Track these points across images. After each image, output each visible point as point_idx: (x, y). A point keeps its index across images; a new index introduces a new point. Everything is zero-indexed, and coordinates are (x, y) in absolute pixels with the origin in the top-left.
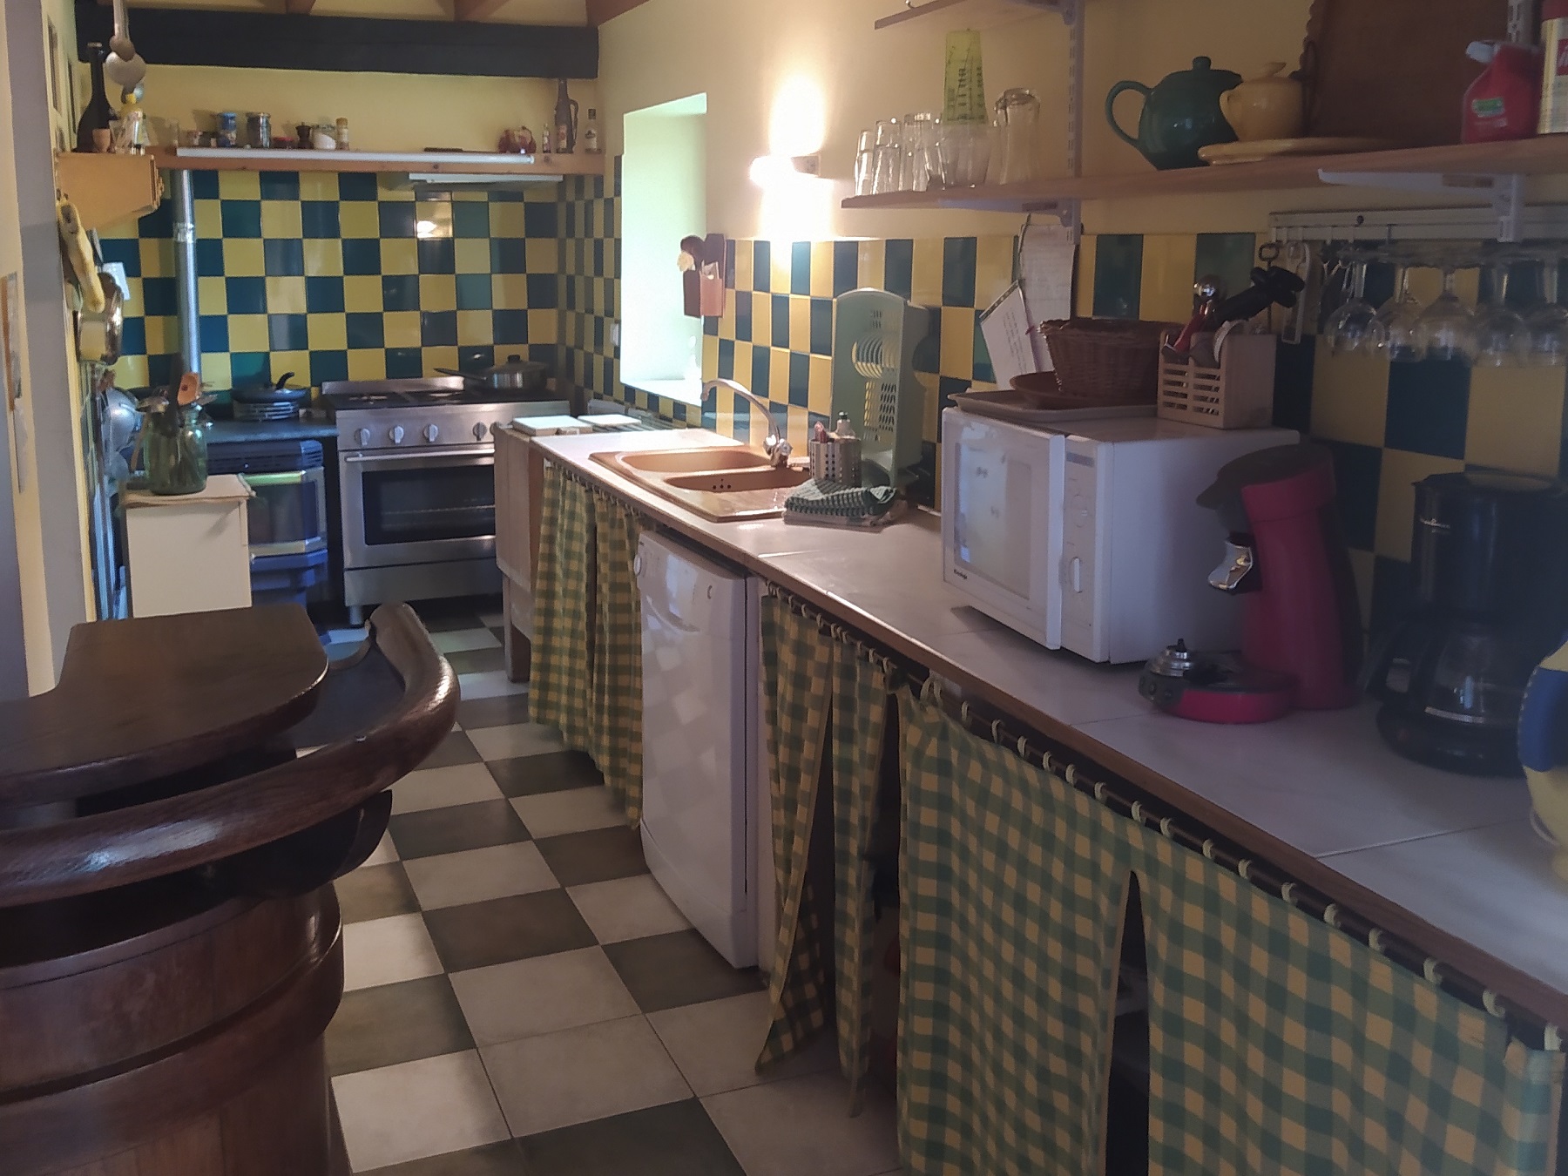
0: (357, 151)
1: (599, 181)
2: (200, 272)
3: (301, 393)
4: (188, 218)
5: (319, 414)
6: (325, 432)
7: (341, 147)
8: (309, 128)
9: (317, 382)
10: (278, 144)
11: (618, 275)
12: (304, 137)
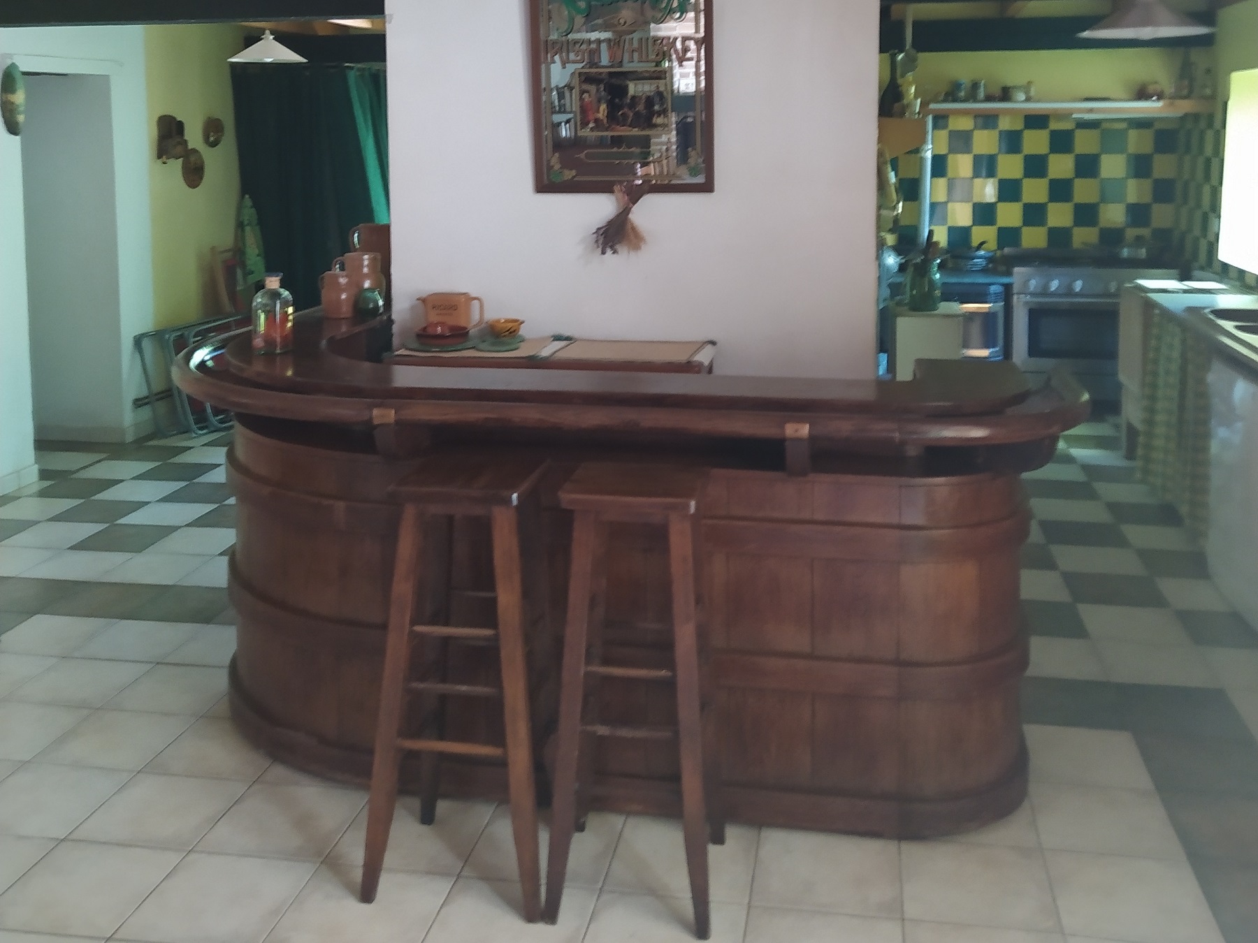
0: (1039, 101)
1: (1211, 118)
2: (934, 175)
3: (991, 254)
4: (930, 142)
5: (1002, 268)
6: (1006, 280)
7: (1028, 99)
8: (1009, 88)
9: (1001, 246)
10: (989, 98)
11: (1221, 183)
12: (1005, 94)
